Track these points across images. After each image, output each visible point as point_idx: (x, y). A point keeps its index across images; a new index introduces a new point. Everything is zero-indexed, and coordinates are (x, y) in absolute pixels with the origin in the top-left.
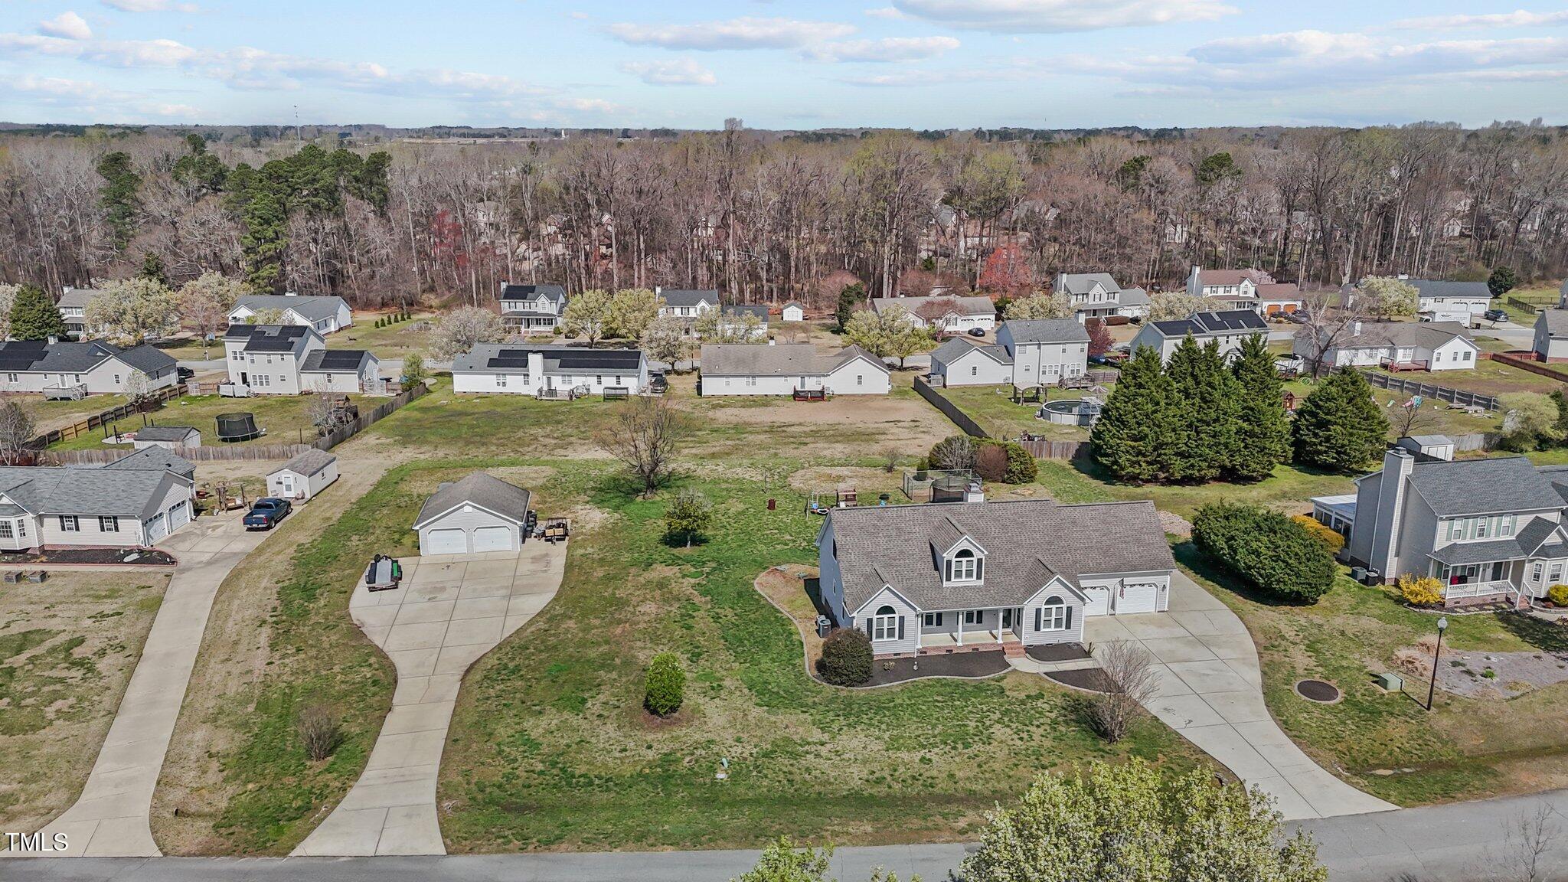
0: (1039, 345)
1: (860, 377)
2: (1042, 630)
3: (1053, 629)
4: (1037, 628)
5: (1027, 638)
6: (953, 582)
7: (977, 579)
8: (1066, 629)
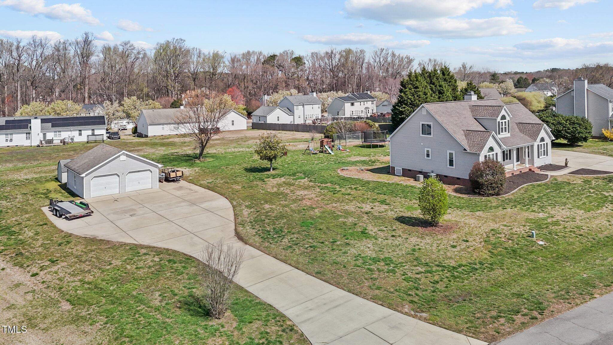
0: (303, 105)
1: (233, 121)
3: (543, 156)
4: (539, 157)
5: (536, 162)
6: (501, 135)
7: (508, 133)
8: (546, 156)
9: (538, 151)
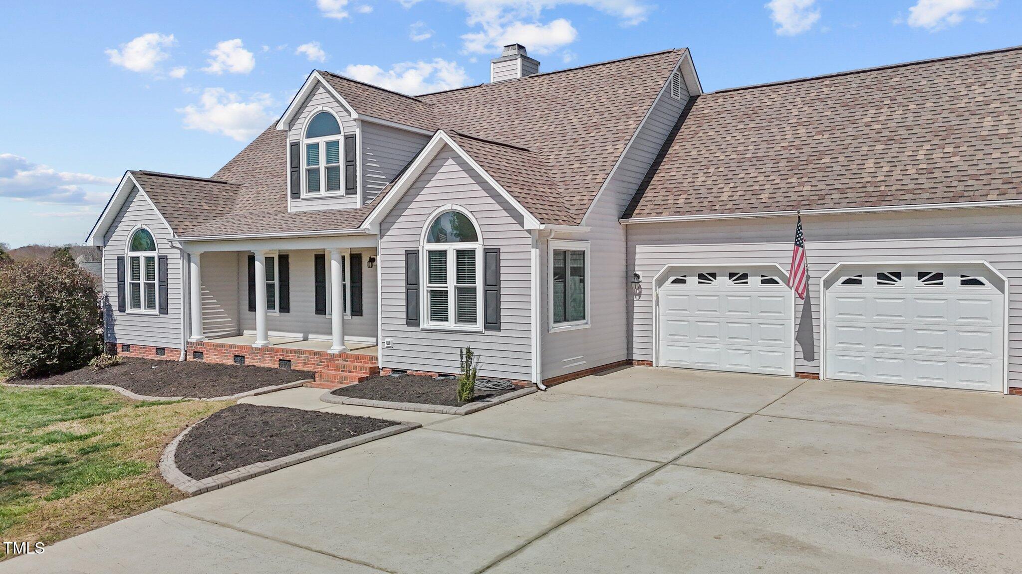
2: (425, 323)
3: (451, 324)
4: (413, 319)
5: (388, 343)
6: (304, 199)
7: (347, 194)
8: (486, 328)
9: (412, 285)
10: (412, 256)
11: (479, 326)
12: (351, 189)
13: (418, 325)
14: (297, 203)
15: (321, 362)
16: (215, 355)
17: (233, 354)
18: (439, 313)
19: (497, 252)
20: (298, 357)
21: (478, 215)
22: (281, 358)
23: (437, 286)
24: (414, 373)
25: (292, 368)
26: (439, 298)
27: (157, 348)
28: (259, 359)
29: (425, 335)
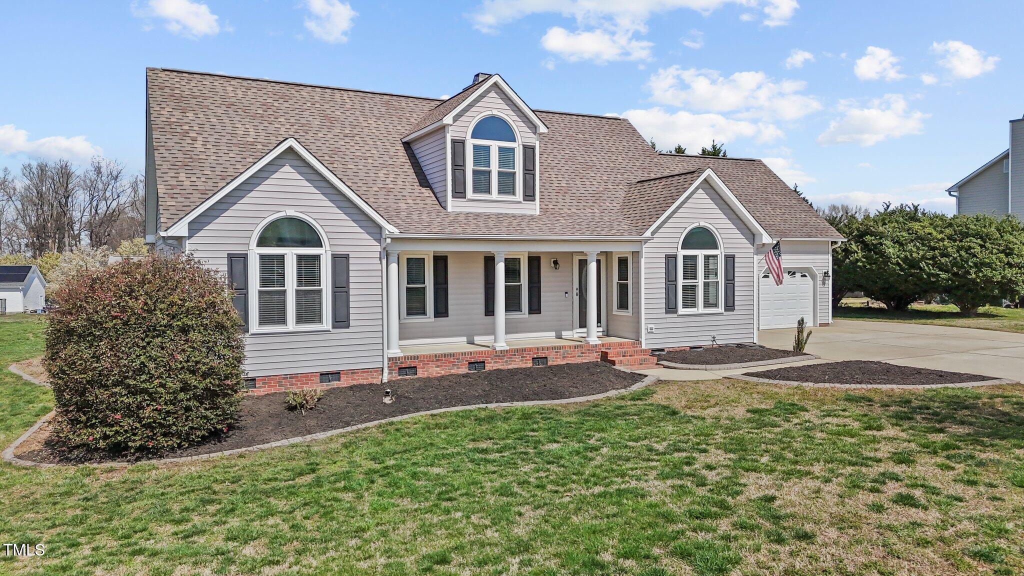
2: (681, 310)
3: (701, 309)
4: (671, 308)
5: (651, 329)
6: (469, 200)
7: (524, 200)
8: (725, 310)
9: (671, 281)
10: (671, 259)
11: (721, 309)
12: (529, 196)
13: (676, 312)
14: (460, 202)
15: (582, 353)
16: (438, 367)
17: (466, 361)
18: (690, 301)
19: (733, 257)
20: (556, 352)
21: (720, 231)
22: (535, 356)
23: (690, 282)
24: (671, 350)
25: (549, 363)
26: (690, 291)
27: (321, 375)
28: (506, 361)
29: (680, 319)
